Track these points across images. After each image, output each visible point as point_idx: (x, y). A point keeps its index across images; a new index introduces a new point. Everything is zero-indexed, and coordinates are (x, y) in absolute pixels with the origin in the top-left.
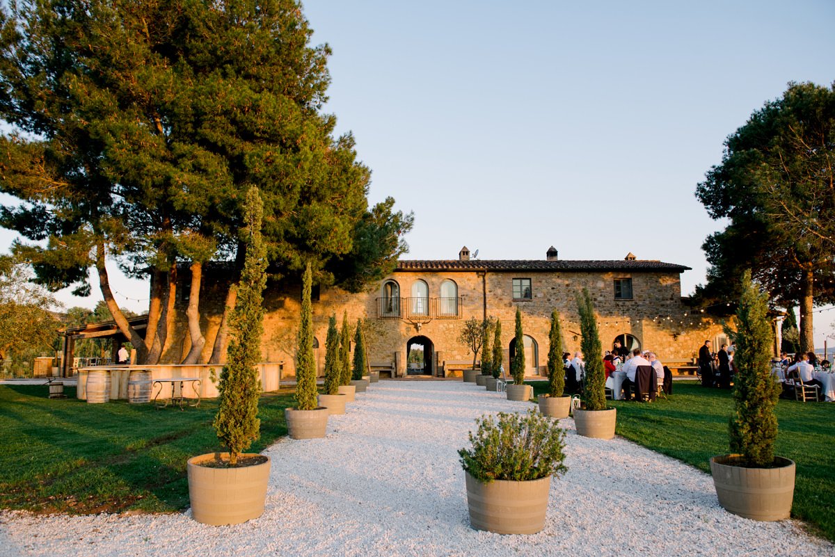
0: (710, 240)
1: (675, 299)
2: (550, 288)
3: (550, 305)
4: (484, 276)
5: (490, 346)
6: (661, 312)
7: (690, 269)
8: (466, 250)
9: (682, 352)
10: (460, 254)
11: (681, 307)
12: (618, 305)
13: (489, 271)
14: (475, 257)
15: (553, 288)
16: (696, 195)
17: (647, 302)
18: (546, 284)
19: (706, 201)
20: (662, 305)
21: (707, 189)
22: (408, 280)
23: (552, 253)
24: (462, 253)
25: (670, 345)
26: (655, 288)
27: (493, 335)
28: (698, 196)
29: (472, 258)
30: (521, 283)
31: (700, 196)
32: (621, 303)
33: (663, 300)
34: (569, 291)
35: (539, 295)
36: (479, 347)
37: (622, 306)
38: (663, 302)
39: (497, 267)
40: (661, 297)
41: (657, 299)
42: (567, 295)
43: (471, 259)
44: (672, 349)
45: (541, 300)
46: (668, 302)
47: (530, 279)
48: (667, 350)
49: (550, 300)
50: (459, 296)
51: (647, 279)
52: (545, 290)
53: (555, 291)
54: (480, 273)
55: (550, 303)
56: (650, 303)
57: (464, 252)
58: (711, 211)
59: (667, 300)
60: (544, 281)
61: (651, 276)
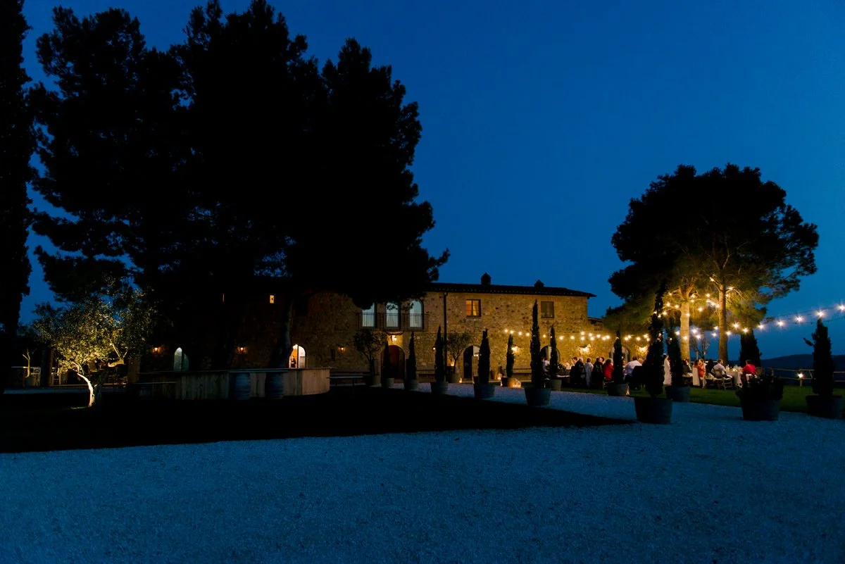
1: (584, 318)
2: (494, 308)
3: (494, 322)
4: (444, 297)
6: (574, 328)
7: (595, 296)
11: (588, 325)
12: (544, 323)
13: (449, 292)
15: (497, 308)
17: (565, 321)
18: (491, 305)
20: (575, 324)
26: (570, 310)
30: (472, 303)
32: (546, 321)
33: (575, 319)
35: (486, 314)
37: (547, 323)
38: (575, 321)
40: (574, 317)
41: (571, 319)
42: (507, 314)
45: (488, 317)
46: (579, 321)
47: (480, 300)
49: (494, 318)
50: (425, 313)
52: (491, 310)
54: (442, 294)
55: (495, 320)
56: (567, 322)
59: (578, 319)
60: (490, 302)
61: (567, 301)
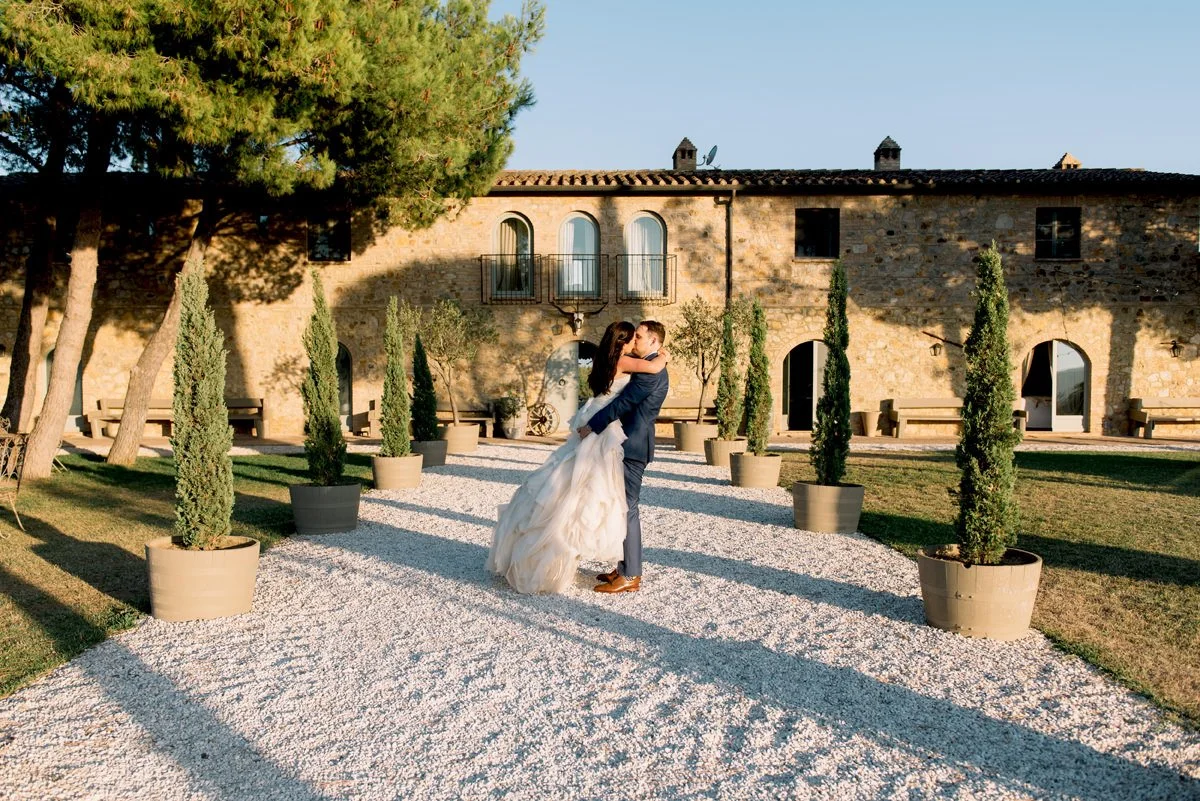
1: (1184, 257)
2: (882, 232)
3: (881, 273)
4: (728, 205)
5: (741, 367)
6: (1147, 288)
8: (687, 148)
9: (1190, 382)
10: (675, 157)
12: (1043, 272)
13: (744, 193)
14: (709, 162)
15: (890, 233)
17: (1116, 266)
18: (872, 223)
20: (1151, 273)
22: (552, 213)
23: (888, 151)
24: (679, 155)
25: (1161, 367)
26: (1136, 233)
27: (747, 340)
29: (701, 165)
32: (1049, 268)
33: (1154, 259)
34: (928, 239)
35: (856, 250)
36: (713, 370)
37: (1053, 274)
38: (1152, 267)
39: (760, 184)
40: (1148, 254)
43: (698, 168)
44: (1166, 376)
45: (862, 260)
47: (836, 212)
48: (1153, 378)
49: (881, 260)
50: (670, 250)
51: (1120, 209)
52: (871, 238)
53: (894, 239)
54: (721, 199)
55: (883, 268)
56: (1122, 267)
57: (683, 152)
59: (1164, 259)
60: (869, 216)
61: (1129, 203)
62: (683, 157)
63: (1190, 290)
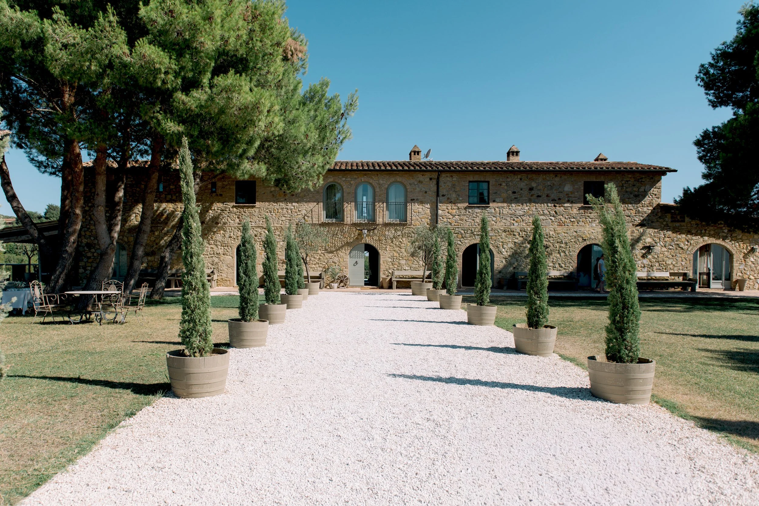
0: (706, 135)
1: (654, 205)
2: (510, 192)
6: (636, 220)
7: (676, 170)
8: (417, 150)
10: (410, 154)
11: (660, 214)
12: (587, 212)
14: (427, 157)
15: (514, 193)
16: (697, 78)
18: (506, 187)
19: (707, 86)
20: (638, 213)
21: (712, 71)
22: (352, 182)
23: (513, 152)
24: (413, 153)
25: (644, 258)
26: (631, 193)
27: (446, 243)
28: (699, 80)
29: (422, 159)
30: (478, 186)
31: (703, 80)
34: (532, 196)
35: (497, 200)
37: (591, 213)
38: (638, 209)
39: (452, 168)
44: (646, 262)
46: (645, 209)
47: (488, 182)
50: (409, 200)
51: (623, 182)
52: (505, 195)
53: (516, 195)
54: (433, 175)
55: (512, 209)
57: (415, 152)
58: (711, 98)
59: (643, 206)
60: (504, 184)
61: (628, 179)
62: (415, 154)
63: (657, 221)
